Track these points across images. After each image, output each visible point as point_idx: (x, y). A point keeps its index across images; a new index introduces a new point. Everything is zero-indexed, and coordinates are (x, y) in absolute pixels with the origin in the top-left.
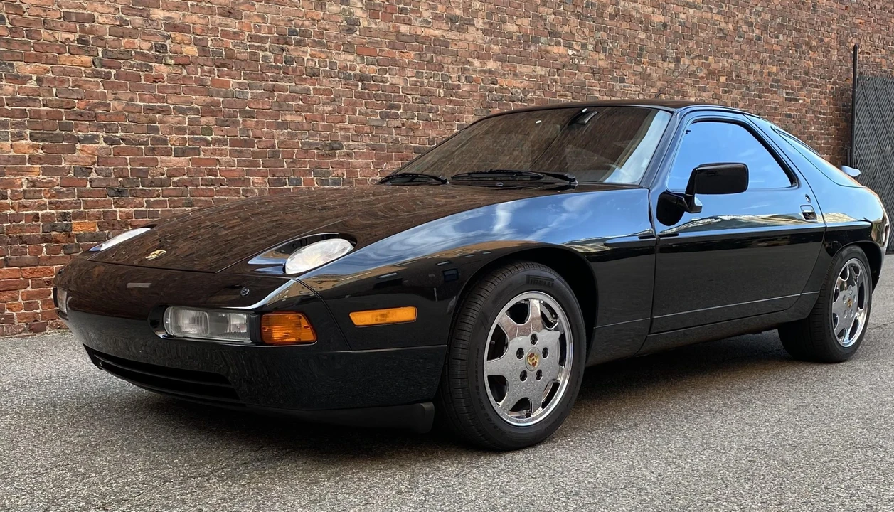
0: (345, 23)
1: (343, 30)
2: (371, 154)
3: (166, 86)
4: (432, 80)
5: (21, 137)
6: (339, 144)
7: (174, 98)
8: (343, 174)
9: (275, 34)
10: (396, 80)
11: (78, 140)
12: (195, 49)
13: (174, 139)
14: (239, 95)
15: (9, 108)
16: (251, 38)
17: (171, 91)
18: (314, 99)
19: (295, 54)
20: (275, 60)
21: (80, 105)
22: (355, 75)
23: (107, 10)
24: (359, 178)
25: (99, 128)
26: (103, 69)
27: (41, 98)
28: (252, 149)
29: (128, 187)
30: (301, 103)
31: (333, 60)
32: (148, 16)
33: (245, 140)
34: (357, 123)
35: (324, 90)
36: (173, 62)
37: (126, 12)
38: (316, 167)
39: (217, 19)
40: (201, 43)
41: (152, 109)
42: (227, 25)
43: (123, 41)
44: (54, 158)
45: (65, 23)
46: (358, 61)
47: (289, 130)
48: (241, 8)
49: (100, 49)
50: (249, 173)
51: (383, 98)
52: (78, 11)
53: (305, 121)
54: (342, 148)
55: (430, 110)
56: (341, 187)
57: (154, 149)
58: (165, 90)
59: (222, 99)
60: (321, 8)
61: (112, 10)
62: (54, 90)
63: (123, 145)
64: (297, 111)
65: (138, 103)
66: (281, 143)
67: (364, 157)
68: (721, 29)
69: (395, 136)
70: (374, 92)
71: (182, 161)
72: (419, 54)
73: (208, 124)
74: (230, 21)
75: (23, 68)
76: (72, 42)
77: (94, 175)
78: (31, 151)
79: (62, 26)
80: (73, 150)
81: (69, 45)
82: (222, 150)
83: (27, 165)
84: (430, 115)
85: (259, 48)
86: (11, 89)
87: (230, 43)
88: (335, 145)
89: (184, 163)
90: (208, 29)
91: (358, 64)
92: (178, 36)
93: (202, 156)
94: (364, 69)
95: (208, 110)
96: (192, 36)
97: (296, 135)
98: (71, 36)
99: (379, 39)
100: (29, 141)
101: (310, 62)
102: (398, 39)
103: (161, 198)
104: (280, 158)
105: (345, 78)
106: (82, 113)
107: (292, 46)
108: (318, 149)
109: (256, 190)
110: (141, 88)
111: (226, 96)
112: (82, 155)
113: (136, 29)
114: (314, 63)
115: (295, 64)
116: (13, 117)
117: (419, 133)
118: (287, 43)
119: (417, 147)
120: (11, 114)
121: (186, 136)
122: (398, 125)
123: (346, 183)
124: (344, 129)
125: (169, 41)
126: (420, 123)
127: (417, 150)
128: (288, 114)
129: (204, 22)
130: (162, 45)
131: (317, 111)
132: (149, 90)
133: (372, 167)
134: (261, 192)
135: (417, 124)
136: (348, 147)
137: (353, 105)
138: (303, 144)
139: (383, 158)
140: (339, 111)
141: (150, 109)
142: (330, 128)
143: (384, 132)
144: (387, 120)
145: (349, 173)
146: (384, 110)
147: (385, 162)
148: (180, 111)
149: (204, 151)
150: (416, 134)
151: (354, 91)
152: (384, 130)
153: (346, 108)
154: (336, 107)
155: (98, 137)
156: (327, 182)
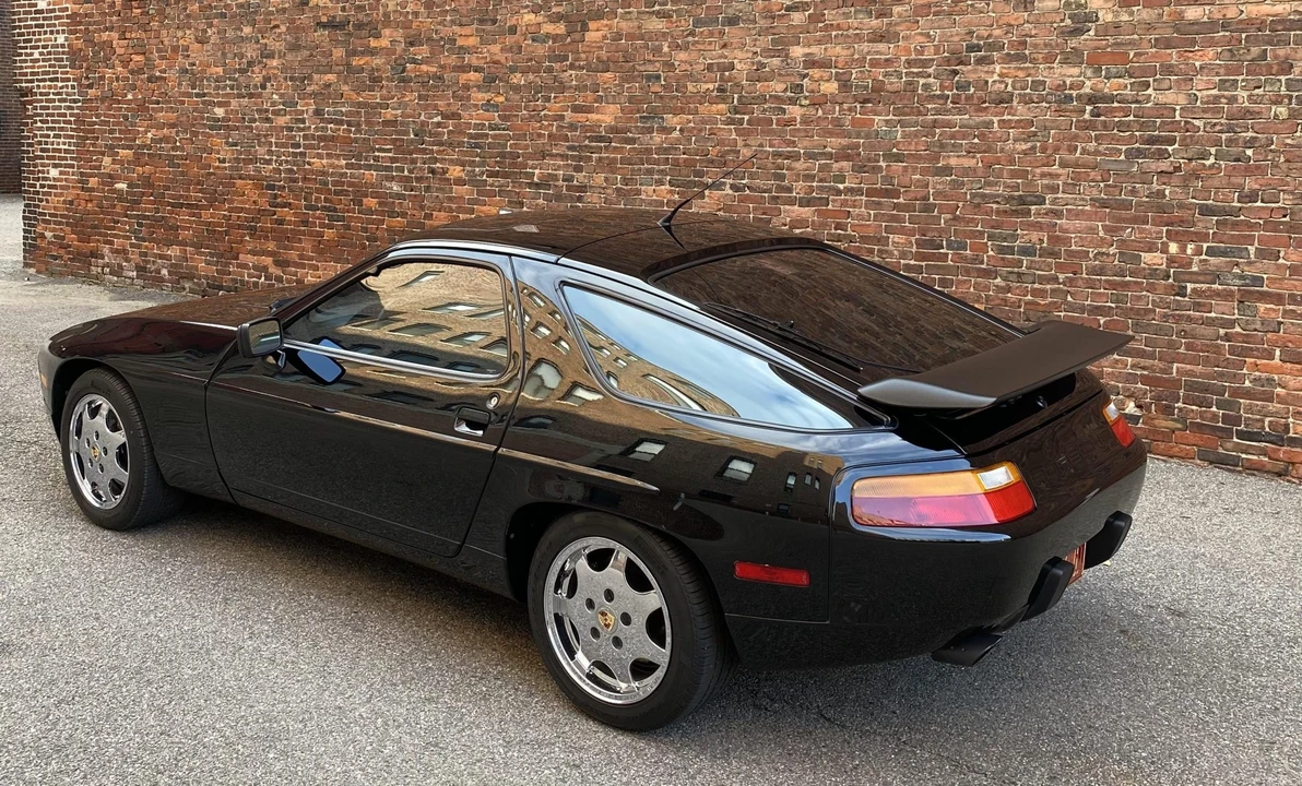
0: (1068, 22)
1: (1062, 33)
2: (1100, 214)
3: (799, 129)
4: (1257, 91)
5: (661, 182)
6: (1036, 197)
7: (806, 142)
8: (1041, 241)
9: (946, 54)
10: (1169, 97)
11: (706, 186)
12: (836, 85)
13: (799, 189)
14: (886, 135)
15: (656, 156)
16: (909, 63)
17: (803, 134)
18: (999, 135)
19: (972, 77)
20: (942, 87)
21: (713, 152)
22: (1079, 97)
23: (745, 55)
24: (1073, 247)
25: (727, 175)
26: (737, 116)
27: (681, 147)
28: (895, 201)
30: (976, 140)
31: (1041, 78)
32: (787, 56)
33: (886, 190)
34: (1077, 166)
35: (1021, 121)
36: (808, 102)
37: (764, 55)
38: (993, 227)
39: (865, 47)
40: (844, 78)
41: (780, 155)
42: (877, 53)
43: (759, 86)
45: (708, 74)
46: (1089, 73)
47: (953, 177)
48: (898, 28)
49: (736, 96)
50: (888, 230)
51: (1137, 126)
52: (720, 61)
53: (980, 165)
54: (1043, 203)
55: (1250, 143)
56: (1037, 259)
57: (778, 197)
58: (797, 134)
59: (862, 141)
60: (1025, 7)
61: (750, 55)
62: (693, 138)
63: (748, 192)
64: (969, 152)
65: (768, 149)
66: (938, 194)
67: (1085, 217)
69: (1156, 188)
70: (1117, 119)
71: (806, 212)
72: (1230, 50)
73: (841, 170)
74: (882, 46)
75: (672, 120)
76: (713, 91)
78: (668, 196)
79: (705, 77)
80: (702, 196)
81: (709, 95)
82: (855, 201)
84: (1249, 152)
85: (918, 75)
86: (659, 139)
87: (879, 73)
88: (1029, 199)
89: (809, 214)
90: (854, 60)
91: (1089, 79)
92: (816, 73)
93: (830, 207)
94: (1100, 86)
95: (843, 155)
96: (834, 71)
97: (963, 184)
98: (711, 86)
99: (1136, 36)
100: (668, 187)
101: (998, 85)
102: (1178, 31)
104: (936, 213)
105: (1059, 102)
106: (713, 160)
107: (970, 67)
108: (998, 203)
110: (772, 132)
111: (867, 136)
112: (710, 201)
113: (773, 71)
114: (1003, 86)
115: (972, 90)
116: (658, 165)
117: (1216, 183)
118: (961, 63)
119: (1207, 205)
120: (657, 162)
121: (814, 184)
122: (1164, 169)
123: (1045, 253)
124: (1050, 174)
125: (806, 80)
126: (1220, 165)
127: (1206, 211)
128: (954, 156)
129: (849, 52)
130: (798, 85)
131: (1002, 150)
132: (780, 134)
133: (1101, 234)
134: (903, 255)
135: (1212, 166)
136: (1054, 202)
137: (1070, 140)
138: (974, 196)
139: (1124, 220)
140: (1044, 150)
141: (777, 155)
142: (1023, 174)
143: (1133, 180)
144: (1140, 161)
145: (1054, 240)
146: (1137, 145)
147: (1128, 228)
148: (810, 156)
149: (834, 201)
150: (1207, 183)
151: (1074, 120)
152: (1132, 177)
153: (1056, 146)
154: (1038, 144)
155: (724, 184)
156: (1011, 250)
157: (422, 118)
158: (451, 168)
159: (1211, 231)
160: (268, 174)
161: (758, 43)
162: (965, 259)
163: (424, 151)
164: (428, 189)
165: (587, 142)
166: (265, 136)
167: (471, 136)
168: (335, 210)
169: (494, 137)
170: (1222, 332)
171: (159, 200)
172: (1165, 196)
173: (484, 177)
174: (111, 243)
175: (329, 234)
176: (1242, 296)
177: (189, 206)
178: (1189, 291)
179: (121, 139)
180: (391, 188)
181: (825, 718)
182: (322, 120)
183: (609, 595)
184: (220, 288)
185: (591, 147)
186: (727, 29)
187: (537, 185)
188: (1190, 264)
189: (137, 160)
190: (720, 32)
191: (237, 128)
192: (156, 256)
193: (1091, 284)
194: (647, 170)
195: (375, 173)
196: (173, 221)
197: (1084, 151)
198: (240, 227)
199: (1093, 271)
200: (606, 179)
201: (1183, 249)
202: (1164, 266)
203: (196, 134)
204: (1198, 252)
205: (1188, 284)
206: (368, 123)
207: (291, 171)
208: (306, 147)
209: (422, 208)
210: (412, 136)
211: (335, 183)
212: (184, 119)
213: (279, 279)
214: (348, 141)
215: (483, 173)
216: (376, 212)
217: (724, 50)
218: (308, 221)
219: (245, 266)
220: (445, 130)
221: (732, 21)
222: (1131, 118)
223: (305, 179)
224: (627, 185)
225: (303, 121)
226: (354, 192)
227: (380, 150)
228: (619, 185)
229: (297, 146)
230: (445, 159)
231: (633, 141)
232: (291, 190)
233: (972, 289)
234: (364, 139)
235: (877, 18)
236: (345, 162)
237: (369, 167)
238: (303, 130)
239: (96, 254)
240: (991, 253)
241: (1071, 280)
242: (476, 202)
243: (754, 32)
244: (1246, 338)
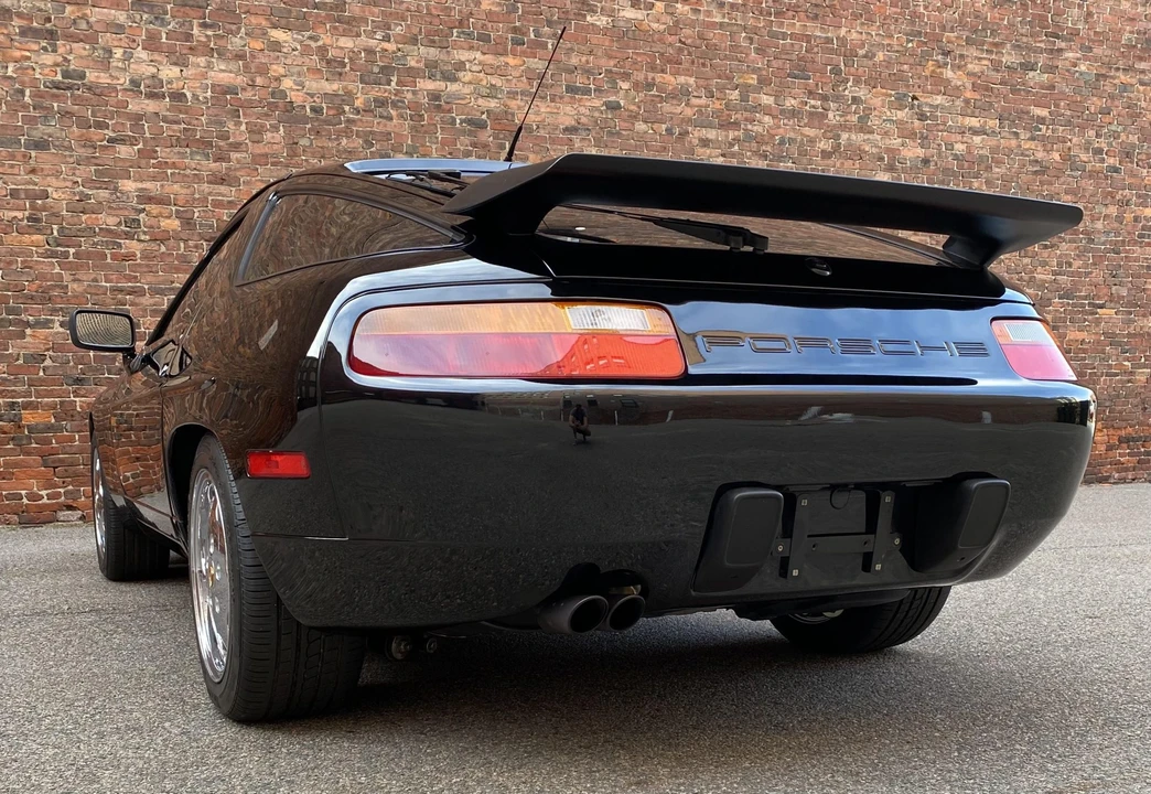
3: (139, 265)
7: (150, 278)
11: (28, 324)
12: (177, 222)
17: (145, 270)
21: (30, 288)
23: (62, 184)
25: (54, 311)
26: (59, 248)
29: (90, 376)
32: (116, 189)
36: (148, 237)
37: (88, 185)
39: (205, 187)
40: (184, 215)
41: (121, 290)
42: (220, 194)
43: (84, 217)
45: (12, 201)
48: (238, 174)
49: (55, 226)
52: (28, 187)
58: (138, 269)
61: (69, 184)
65: (104, 284)
68: (1037, 161)
74: (223, 189)
76: (22, 220)
77: (48, 363)
79: (8, 204)
80: (22, 335)
81: (18, 224)
90: (194, 199)
92: (154, 209)
96: (174, 209)
98: (19, 215)
106: (32, 296)
110: (107, 267)
112: (33, 340)
113: (101, 203)
125: (142, 215)
129: (188, 191)
130: (133, 220)
132: (118, 269)
141: (117, 290)
155: (52, 321)
161: (77, 172)
186: (33, 154)
190: (24, 156)
217: (32, 176)
221: (41, 145)
235: (215, 162)
243: (72, 160)
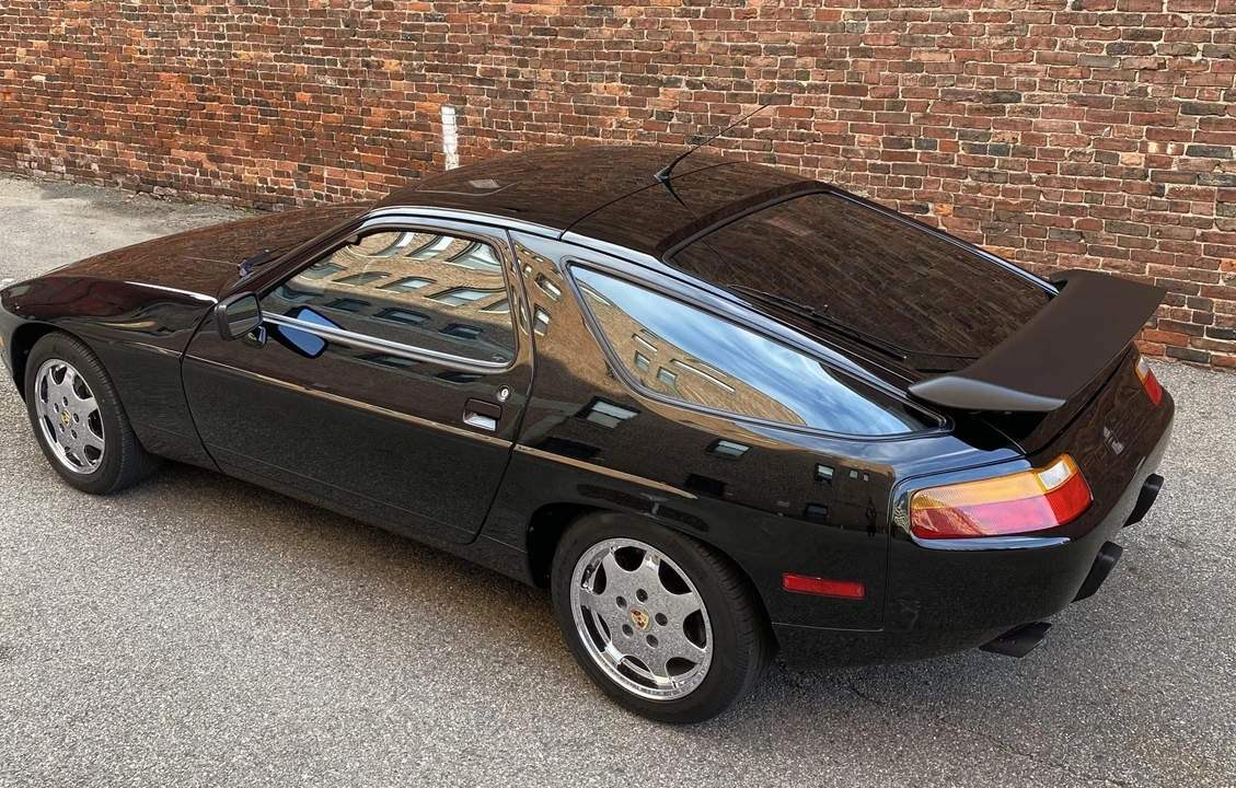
2: (1077, 113)
3: (759, 23)
5: (612, 79)
6: (1011, 94)
7: (766, 36)
8: (1015, 140)
11: (661, 83)
13: (760, 86)
14: (853, 28)
15: (606, 51)
17: (764, 27)
18: (974, 29)
21: (667, 47)
24: (1048, 146)
25: (683, 71)
26: (692, 8)
27: (633, 41)
28: (862, 98)
30: (949, 35)
33: (853, 87)
34: (1055, 62)
35: (999, 13)
38: (964, 126)
41: (740, 50)
44: (639, 100)
47: (924, 73)
50: (854, 129)
51: (1120, 21)
53: (953, 60)
54: (1019, 100)
56: (1010, 158)
57: (737, 95)
58: (757, 27)
59: (827, 35)
62: (646, 32)
63: (705, 89)
64: (941, 47)
65: (726, 43)
66: (906, 92)
67: (1062, 115)
69: (1138, 85)
70: (1100, 13)
71: (768, 110)
73: (804, 66)
75: (621, 11)
77: (674, 120)
78: (621, 93)
80: (657, 93)
82: (820, 98)
83: (618, 106)
86: (609, 33)
88: (1004, 96)
89: (770, 113)
93: (792, 105)
95: (806, 50)
97: (934, 80)
100: (619, 84)
103: (741, 150)
104: (905, 111)
106: (667, 55)
108: (971, 100)
109: (861, 152)
110: (731, 25)
111: (833, 30)
112: (665, 99)
116: (608, 60)
117: (1202, 80)
119: (1191, 103)
120: (607, 57)
121: (776, 81)
122: (1147, 65)
123: (1018, 152)
124: (1027, 71)
126: (1207, 62)
127: (1190, 109)
128: (925, 51)
131: (977, 45)
132: (739, 27)
133: (1078, 132)
134: (870, 155)
135: (1198, 63)
136: (1030, 99)
137: (1050, 35)
138: (945, 93)
139: (1103, 119)
140: (1021, 45)
141: (736, 49)
142: (999, 70)
143: (1114, 77)
144: (1123, 57)
145: (1027, 138)
146: (1120, 40)
147: (1107, 126)
148: (772, 51)
149: (796, 98)
150: (1194, 81)
151: (1055, 13)
152: (1113, 74)
153: (1035, 40)
154: (1015, 39)
155: (680, 80)
156: (983, 149)
157: (352, 7)
158: (387, 61)
159: (1194, 131)
160: (193, 67)
162: (934, 158)
163: (356, 43)
164: (363, 83)
165: (531, 35)
166: (187, 26)
167: (406, 28)
168: (267, 104)
169: (431, 29)
170: (1199, 232)
171: (81, 93)
172: (1147, 94)
173: (423, 72)
174: (36, 137)
175: (263, 129)
176: (1221, 197)
177: (114, 99)
178: (1166, 191)
179: (33, 29)
180: (324, 82)
181: (858, 693)
182: (246, 10)
183: (642, 595)
184: (155, 183)
185: (537, 41)
187: (480, 81)
188: (1169, 164)
189: (53, 51)
191: (156, 18)
192: (84, 150)
193: (1065, 184)
194: (597, 65)
195: (306, 66)
196: (99, 115)
197: (1064, 46)
198: (168, 121)
199: (1068, 171)
200: (554, 75)
201: (1163, 149)
202: (1142, 166)
203: (112, 24)
204: (1179, 152)
205: (1166, 184)
206: (295, 13)
207: (217, 63)
208: (232, 38)
209: (359, 103)
210: (343, 27)
211: (265, 77)
212: (98, 8)
213: (215, 175)
214: (277, 32)
215: (421, 67)
216: (310, 107)
218: (239, 116)
219: (179, 161)
220: (378, 21)
222: (1115, 11)
223: (232, 72)
224: (576, 81)
225: (225, 10)
226: (286, 86)
227: (309, 42)
228: (567, 81)
229: (221, 37)
230: (380, 52)
231: (580, 34)
232: (218, 83)
233: (941, 189)
234: (292, 30)
236: (273, 54)
237: (299, 60)
238: (226, 19)
239: (20, 148)
240: (962, 152)
241: (1044, 179)
242: (415, 97)
244: (1224, 238)
